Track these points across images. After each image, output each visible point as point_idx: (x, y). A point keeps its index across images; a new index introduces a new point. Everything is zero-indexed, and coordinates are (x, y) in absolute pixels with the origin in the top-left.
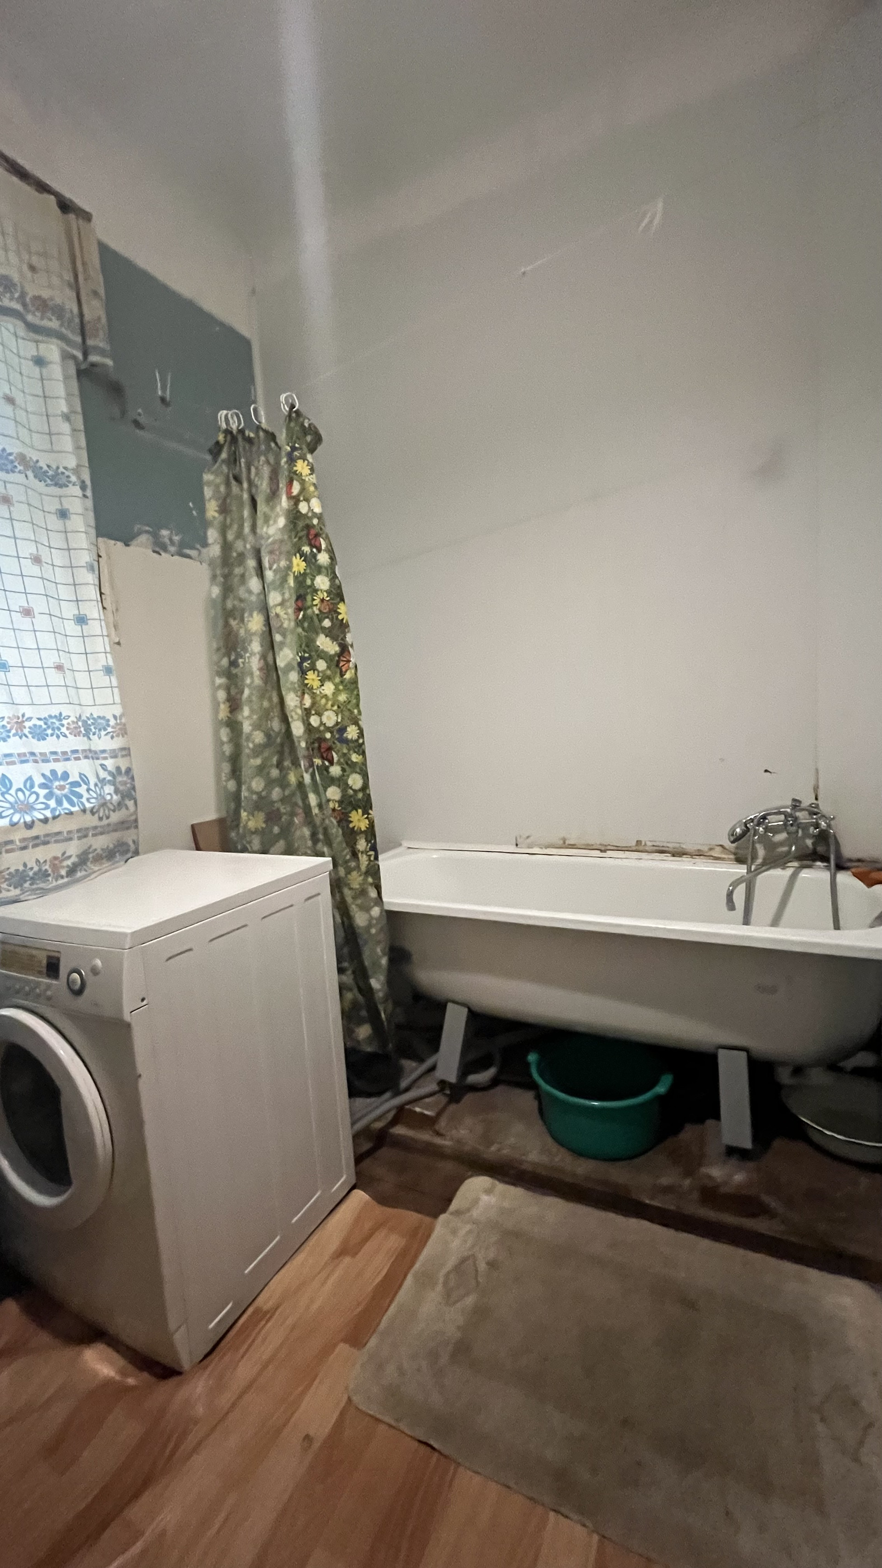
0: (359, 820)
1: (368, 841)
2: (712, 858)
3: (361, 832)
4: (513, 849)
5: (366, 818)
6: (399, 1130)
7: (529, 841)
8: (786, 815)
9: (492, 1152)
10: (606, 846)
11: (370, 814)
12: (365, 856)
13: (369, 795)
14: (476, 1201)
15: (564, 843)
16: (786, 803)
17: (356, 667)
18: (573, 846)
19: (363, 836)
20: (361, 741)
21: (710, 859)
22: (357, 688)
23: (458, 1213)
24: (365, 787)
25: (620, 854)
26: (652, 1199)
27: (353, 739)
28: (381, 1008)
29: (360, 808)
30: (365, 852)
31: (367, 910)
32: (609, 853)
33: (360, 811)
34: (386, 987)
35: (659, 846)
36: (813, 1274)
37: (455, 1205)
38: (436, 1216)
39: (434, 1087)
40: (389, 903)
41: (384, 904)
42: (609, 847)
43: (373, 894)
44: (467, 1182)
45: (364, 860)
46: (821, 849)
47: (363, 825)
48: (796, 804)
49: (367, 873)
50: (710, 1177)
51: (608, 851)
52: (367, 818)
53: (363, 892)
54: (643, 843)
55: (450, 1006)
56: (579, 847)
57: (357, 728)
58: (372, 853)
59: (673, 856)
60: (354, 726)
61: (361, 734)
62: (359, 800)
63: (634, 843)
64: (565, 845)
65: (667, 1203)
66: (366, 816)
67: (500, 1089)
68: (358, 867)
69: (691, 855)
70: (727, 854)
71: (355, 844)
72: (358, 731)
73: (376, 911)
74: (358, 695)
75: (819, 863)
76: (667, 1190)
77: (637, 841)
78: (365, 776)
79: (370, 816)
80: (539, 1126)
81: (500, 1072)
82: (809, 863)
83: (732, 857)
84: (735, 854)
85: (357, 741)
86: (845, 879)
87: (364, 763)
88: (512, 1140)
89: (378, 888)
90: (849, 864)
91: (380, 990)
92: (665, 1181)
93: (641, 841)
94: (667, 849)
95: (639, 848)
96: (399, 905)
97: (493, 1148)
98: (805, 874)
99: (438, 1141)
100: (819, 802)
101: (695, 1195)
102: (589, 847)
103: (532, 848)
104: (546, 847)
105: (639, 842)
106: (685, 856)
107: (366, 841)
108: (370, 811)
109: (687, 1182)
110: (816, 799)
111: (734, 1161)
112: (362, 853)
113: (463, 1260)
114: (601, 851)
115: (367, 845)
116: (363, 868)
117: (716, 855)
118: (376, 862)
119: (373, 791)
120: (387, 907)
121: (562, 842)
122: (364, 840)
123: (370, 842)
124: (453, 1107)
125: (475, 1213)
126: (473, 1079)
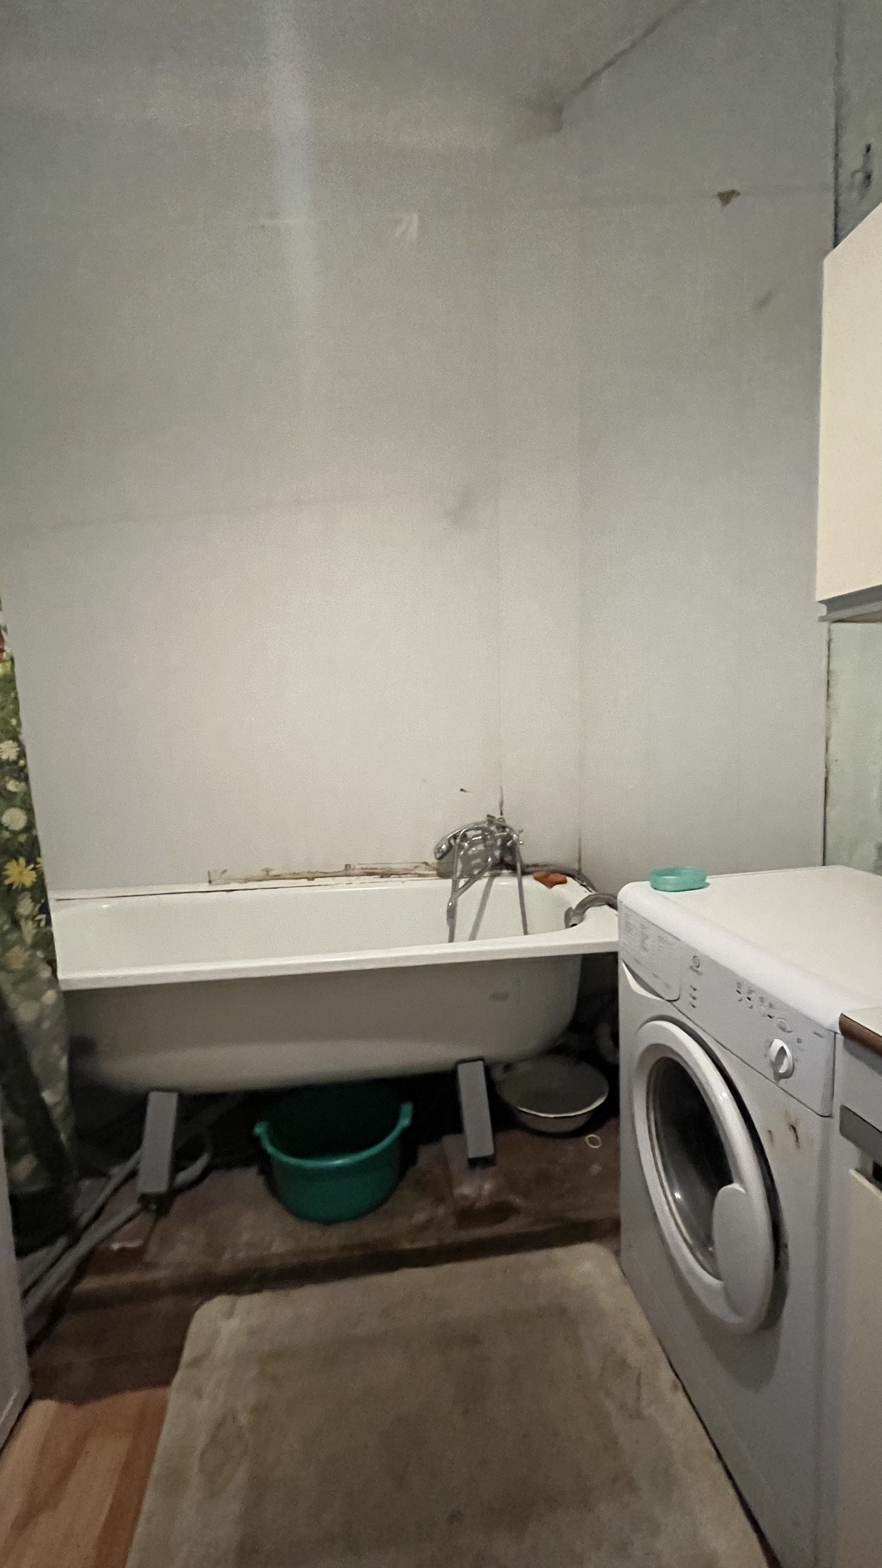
0: (21, 873)
1: (34, 900)
2: (417, 875)
3: (24, 889)
4: (205, 887)
5: (31, 870)
6: (90, 1284)
7: (224, 876)
8: (484, 830)
9: (225, 1263)
10: (314, 873)
11: (38, 864)
12: (30, 923)
13: (36, 837)
14: (216, 1333)
15: (268, 874)
16: (482, 818)
17: (12, 660)
18: (277, 877)
19: (28, 895)
20: (22, 762)
21: (415, 877)
22: (15, 689)
23: (196, 1362)
24: (30, 826)
25: (329, 881)
26: (413, 1242)
27: (11, 759)
28: (60, 1126)
29: (22, 855)
30: (32, 917)
31: (37, 996)
32: (317, 881)
33: (22, 861)
34: (67, 1097)
35: (367, 869)
36: (559, 1253)
37: (187, 1355)
38: (166, 1382)
39: (132, 1207)
40: (66, 981)
41: (60, 983)
42: (317, 875)
43: (46, 973)
44: (198, 1314)
45: (29, 930)
46: (508, 859)
47: (29, 878)
48: (491, 819)
49: (35, 946)
50: (464, 1197)
51: (316, 879)
52: (34, 869)
53: (30, 974)
54: (352, 867)
55: (153, 1097)
56: (285, 877)
57: (16, 744)
58: (43, 916)
59: (382, 877)
60: (11, 742)
61: (22, 754)
62: (21, 844)
63: (343, 868)
64: (268, 876)
65: (429, 1241)
66: (32, 866)
67: (214, 1176)
68: (21, 941)
69: (398, 874)
70: (430, 870)
71: (15, 908)
72: (18, 749)
73: (50, 997)
74: (16, 699)
75: (505, 872)
76: (424, 1227)
77: (346, 866)
78: (29, 811)
79: (38, 866)
80: (273, 1206)
81: (214, 1156)
82: (498, 871)
83: (435, 872)
84: (437, 870)
85: (16, 762)
86: (529, 882)
87: (28, 794)
88: (245, 1237)
89: (52, 963)
90: (531, 869)
91: (56, 1104)
92: (420, 1217)
93: (350, 865)
94: (375, 871)
95: (347, 872)
96: (81, 981)
97: (227, 1256)
98: (497, 882)
99: (149, 1276)
100: (505, 816)
101: (452, 1222)
102: (296, 876)
103: (229, 884)
104: (247, 880)
105: (347, 866)
106: (393, 876)
107: (33, 901)
108: (39, 860)
109: (441, 1210)
110: (502, 814)
111: (478, 1171)
112: (27, 918)
113: (220, 1425)
114: (309, 879)
115: (35, 906)
116: (29, 940)
117: (421, 872)
118: (48, 928)
119: (41, 831)
120: (64, 987)
121: (265, 873)
122: (30, 900)
123: (39, 902)
124: (164, 1223)
125: (220, 1350)
126: (183, 1177)
